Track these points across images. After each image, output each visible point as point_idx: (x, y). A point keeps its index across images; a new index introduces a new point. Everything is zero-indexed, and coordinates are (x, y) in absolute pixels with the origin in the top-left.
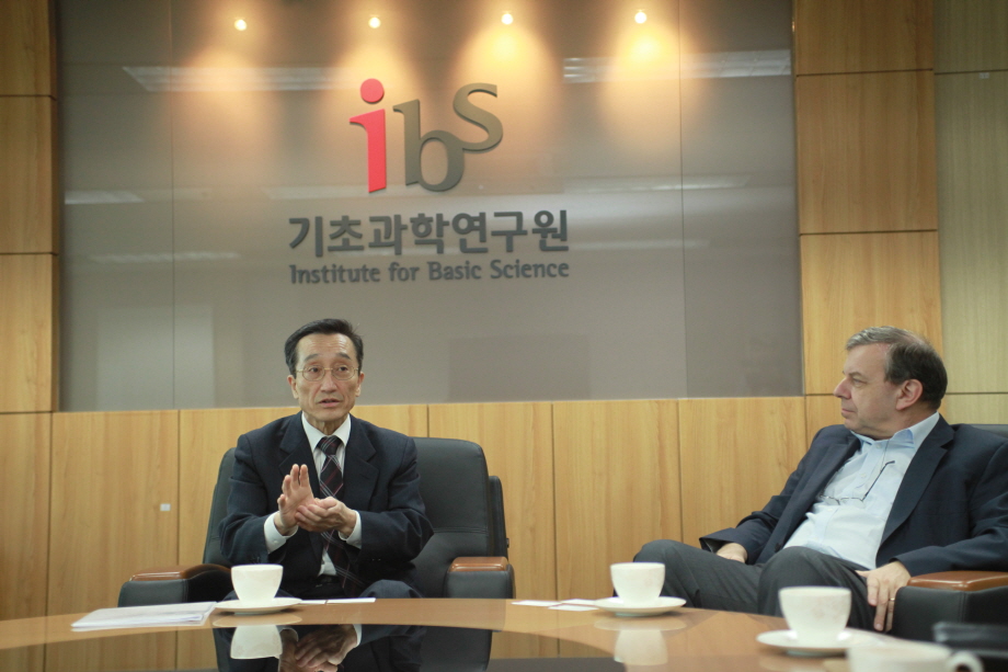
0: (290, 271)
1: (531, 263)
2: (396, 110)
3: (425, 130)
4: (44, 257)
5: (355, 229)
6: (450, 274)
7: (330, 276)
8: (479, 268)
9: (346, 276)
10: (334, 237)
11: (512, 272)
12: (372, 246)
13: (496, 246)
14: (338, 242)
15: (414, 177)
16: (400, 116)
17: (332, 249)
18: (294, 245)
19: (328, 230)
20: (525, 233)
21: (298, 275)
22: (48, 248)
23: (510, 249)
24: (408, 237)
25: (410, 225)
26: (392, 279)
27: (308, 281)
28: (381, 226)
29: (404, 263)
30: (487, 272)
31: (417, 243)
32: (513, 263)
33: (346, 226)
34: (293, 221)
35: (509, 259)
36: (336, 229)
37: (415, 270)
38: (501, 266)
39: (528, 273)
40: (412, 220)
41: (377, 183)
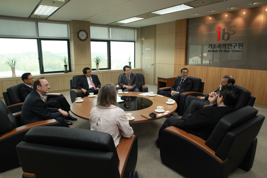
0: (208, 51)
1: (237, 50)
3: (225, 32)
6: (226, 51)
7: (212, 51)
9: (214, 51)
10: (213, 47)
12: (217, 48)
15: (223, 38)
18: (209, 47)
20: (237, 46)
22: (185, 48)
23: (234, 48)
24: (222, 46)
26: (219, 52)
27: (210, 52)
28: (219, 45)
30: (231, 51)
33: (215, 45)
34: (209, 44)
35: (234, 49)
36: (213, 45)
37: (222, 51)
38: (233, 50)
40: (222, 44)
41: (219, 39)
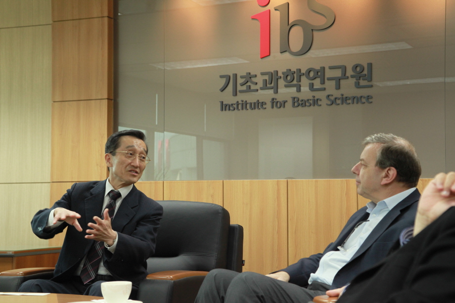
0: (219, 105)
1: (349, 96)
2: (276, 10)
3: (292, 19)
4: (104, 101)
5: (254, 80)
6: (304, 103)
7: (240, 107)
8: (321, 100)
9: (248, 106)
10: (242, 85)
11: (339, 102)
12: (261, 89)
13: (330, 85)
14: (244, 88)
15: (285, 48)
16: (278, 12)
17: (241, 92)
18: (223, 90)
19: (240, 81)
20: (348, 78)
21: (224, 107)
22: (106, 96)
23: (338, 87)
24: (281, 82)
25: (282, 76)
26: (273, 107)
27: (229, 110)
28: (267, 77)
29: (280, 98)
30: (325, 102)
31: (286, 86)
32: (340, 96)
33: (249, 77)
34: (221, 77)
35: (337, 94)
36: (243, 80)
37: (285, 102)
38: (332, 98)
39: (348, 101)
40: (283, 73)
41: (266, 53)
